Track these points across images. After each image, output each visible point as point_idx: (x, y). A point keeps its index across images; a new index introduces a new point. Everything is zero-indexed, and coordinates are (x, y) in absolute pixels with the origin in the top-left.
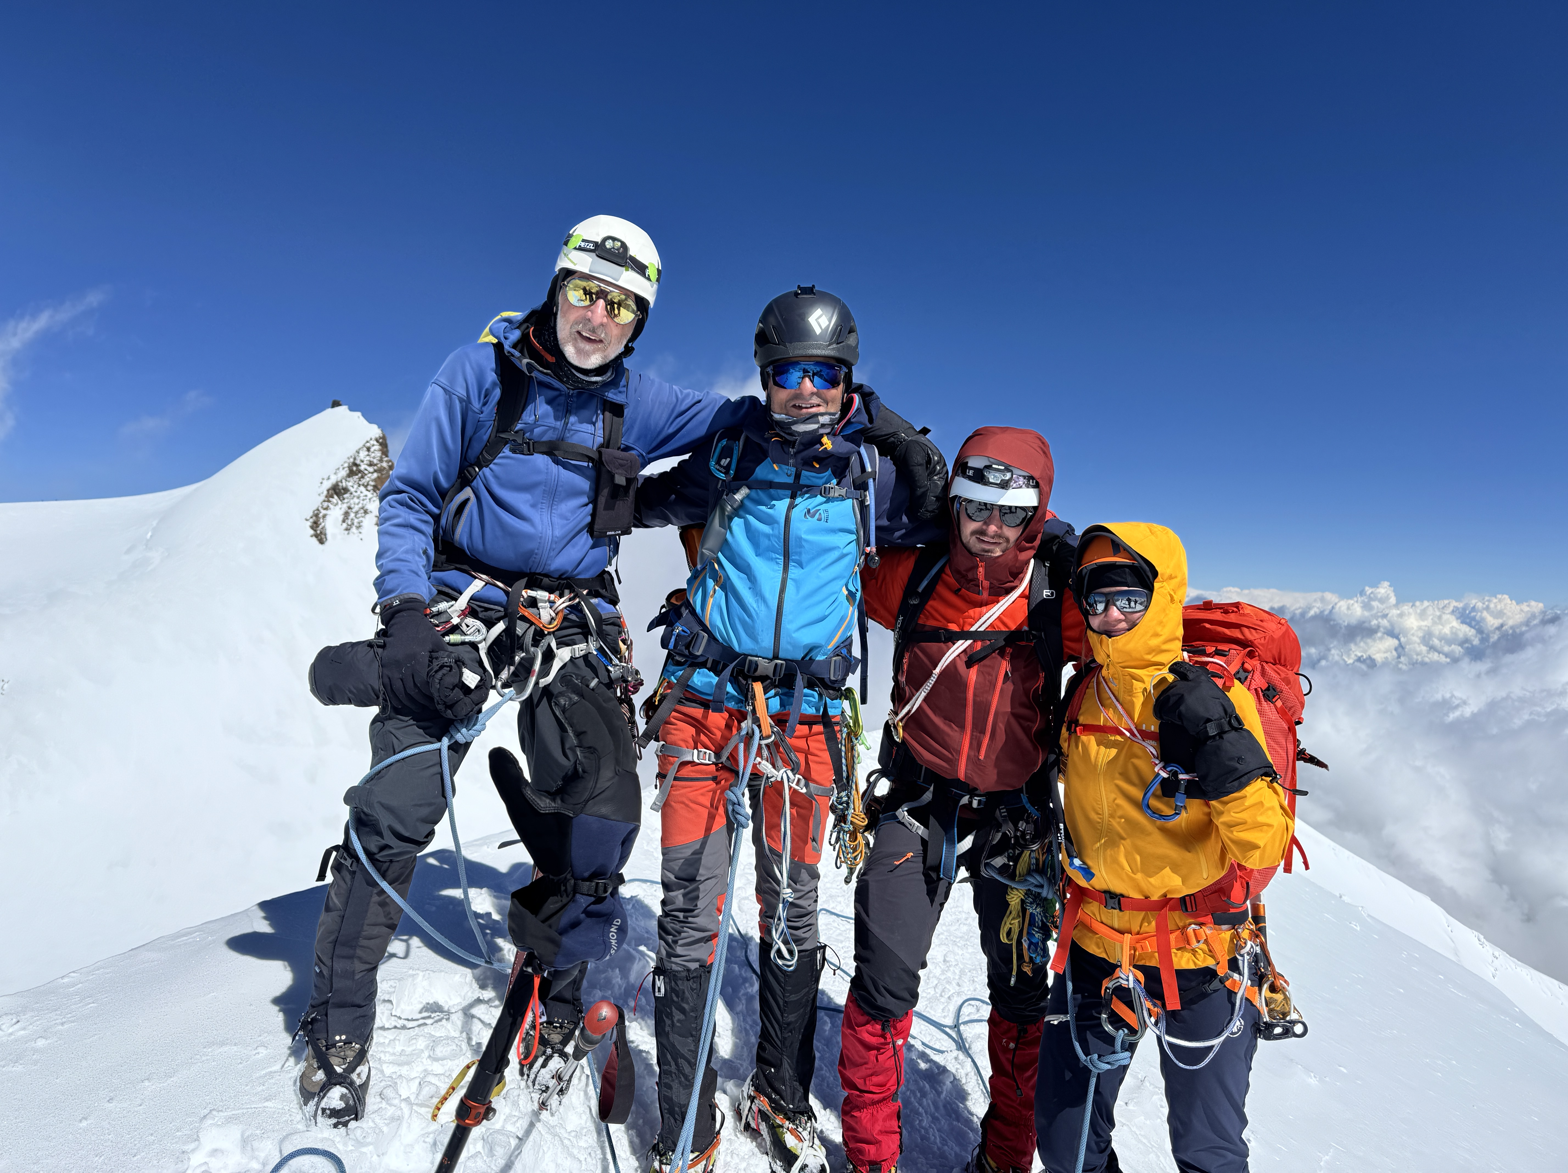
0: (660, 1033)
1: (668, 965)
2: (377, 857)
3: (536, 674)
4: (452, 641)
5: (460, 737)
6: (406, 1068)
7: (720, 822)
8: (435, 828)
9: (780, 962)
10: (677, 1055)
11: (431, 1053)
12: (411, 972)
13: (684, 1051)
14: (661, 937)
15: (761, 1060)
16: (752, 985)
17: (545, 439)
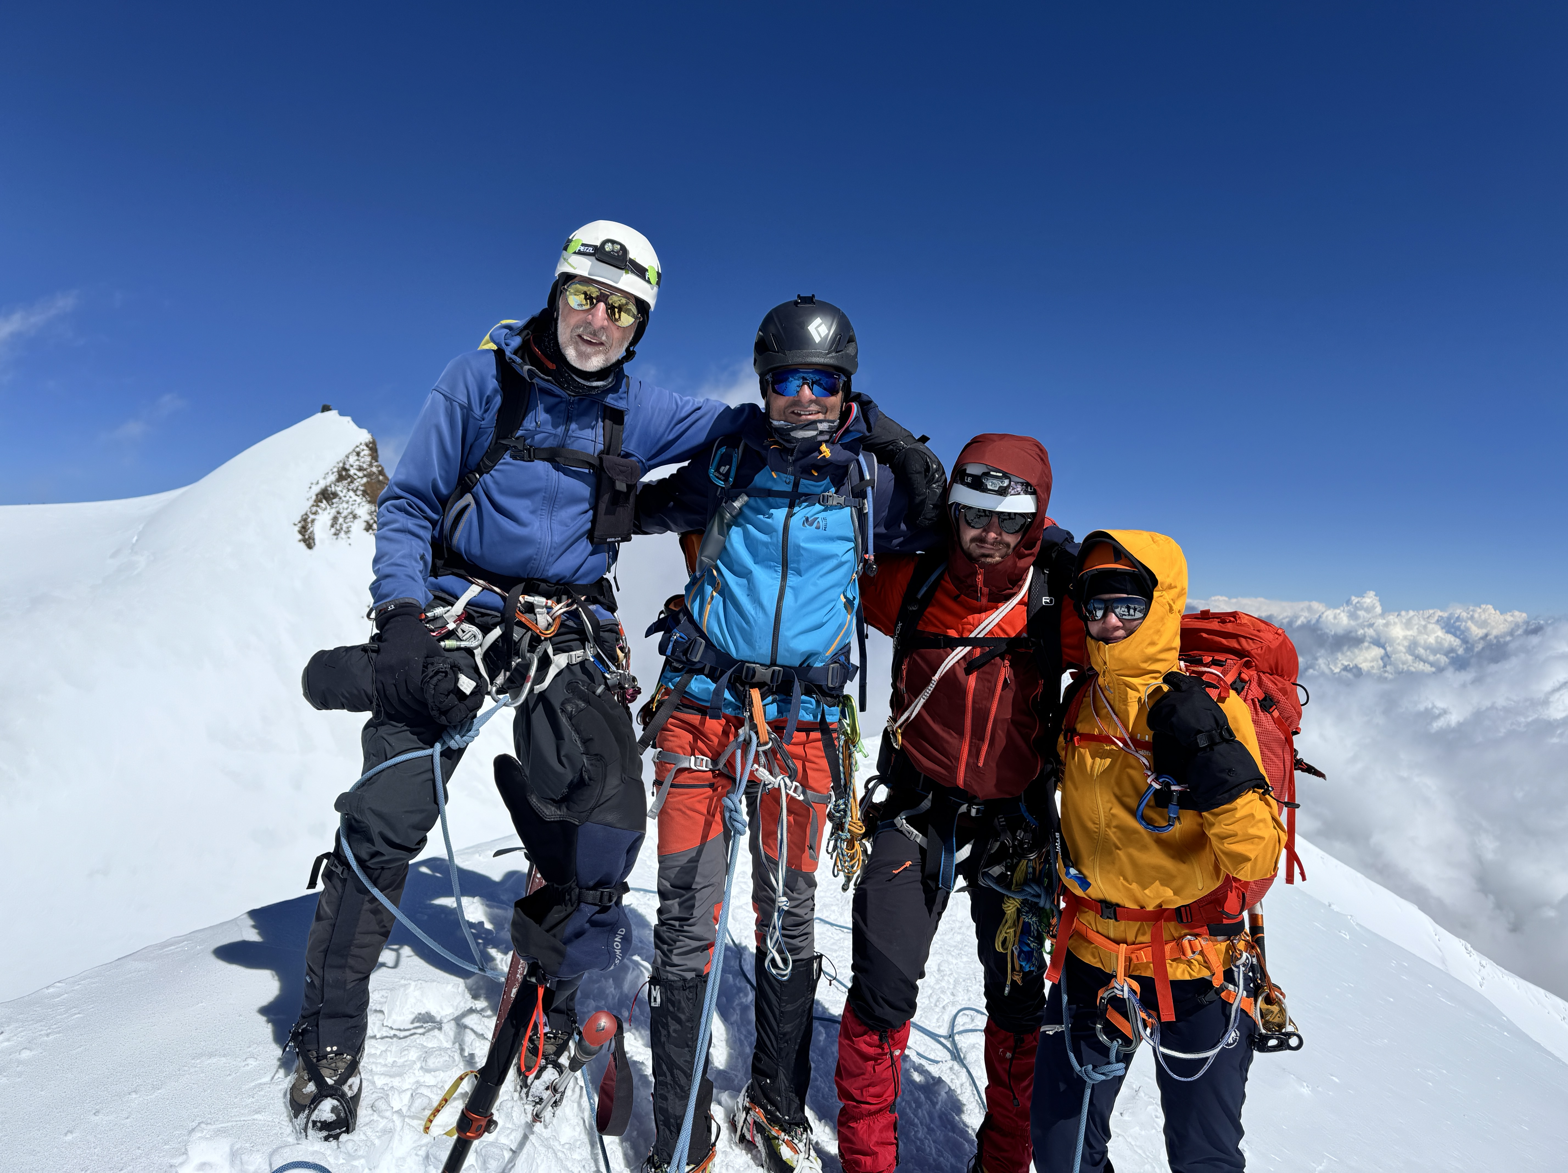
0: (655, 1044)
1: (664, 975)
2: (369, 864)
3: (531, 680)
4: (447, 647)
5: (453, 744)
6: (398, 1079)
7: (717, 830)
8: (428, 834)
9: (774, 971)
10: (672, 1065)
11: (423, 1064)
12: (403, 982)
13: (680, 1062)
14: (657, 947)
15: (757, 1070)
16: (746, 995)
17: (546, 445)
